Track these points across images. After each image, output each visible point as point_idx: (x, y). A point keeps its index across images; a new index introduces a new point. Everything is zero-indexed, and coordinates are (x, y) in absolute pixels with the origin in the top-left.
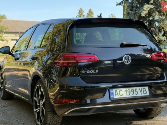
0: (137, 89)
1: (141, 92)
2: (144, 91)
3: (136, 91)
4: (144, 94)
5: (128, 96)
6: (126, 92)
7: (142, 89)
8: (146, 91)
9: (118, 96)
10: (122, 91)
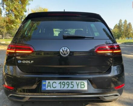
0: (73, 82)
1: (78, 85)
2: (81, 85)
3: (71, 84)
4: (81, 88)
5: (62, 89)
6: (60, 84)
7: (80, 83)
8: (84, 85)
9: (51, 88)
10: (56, 83)
